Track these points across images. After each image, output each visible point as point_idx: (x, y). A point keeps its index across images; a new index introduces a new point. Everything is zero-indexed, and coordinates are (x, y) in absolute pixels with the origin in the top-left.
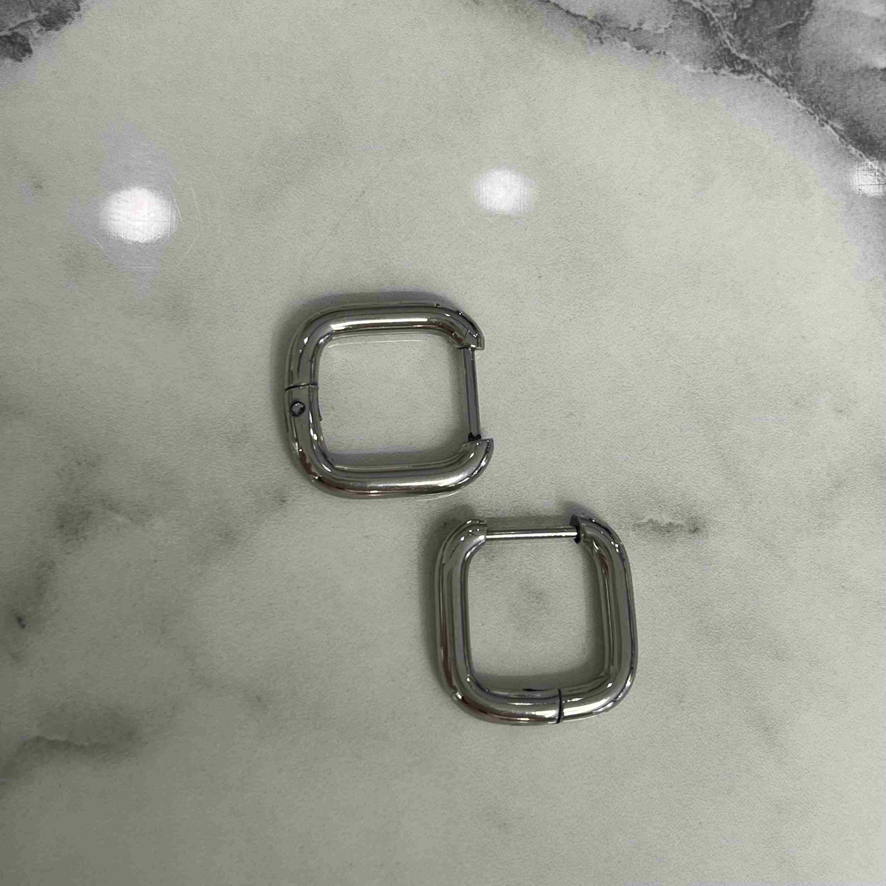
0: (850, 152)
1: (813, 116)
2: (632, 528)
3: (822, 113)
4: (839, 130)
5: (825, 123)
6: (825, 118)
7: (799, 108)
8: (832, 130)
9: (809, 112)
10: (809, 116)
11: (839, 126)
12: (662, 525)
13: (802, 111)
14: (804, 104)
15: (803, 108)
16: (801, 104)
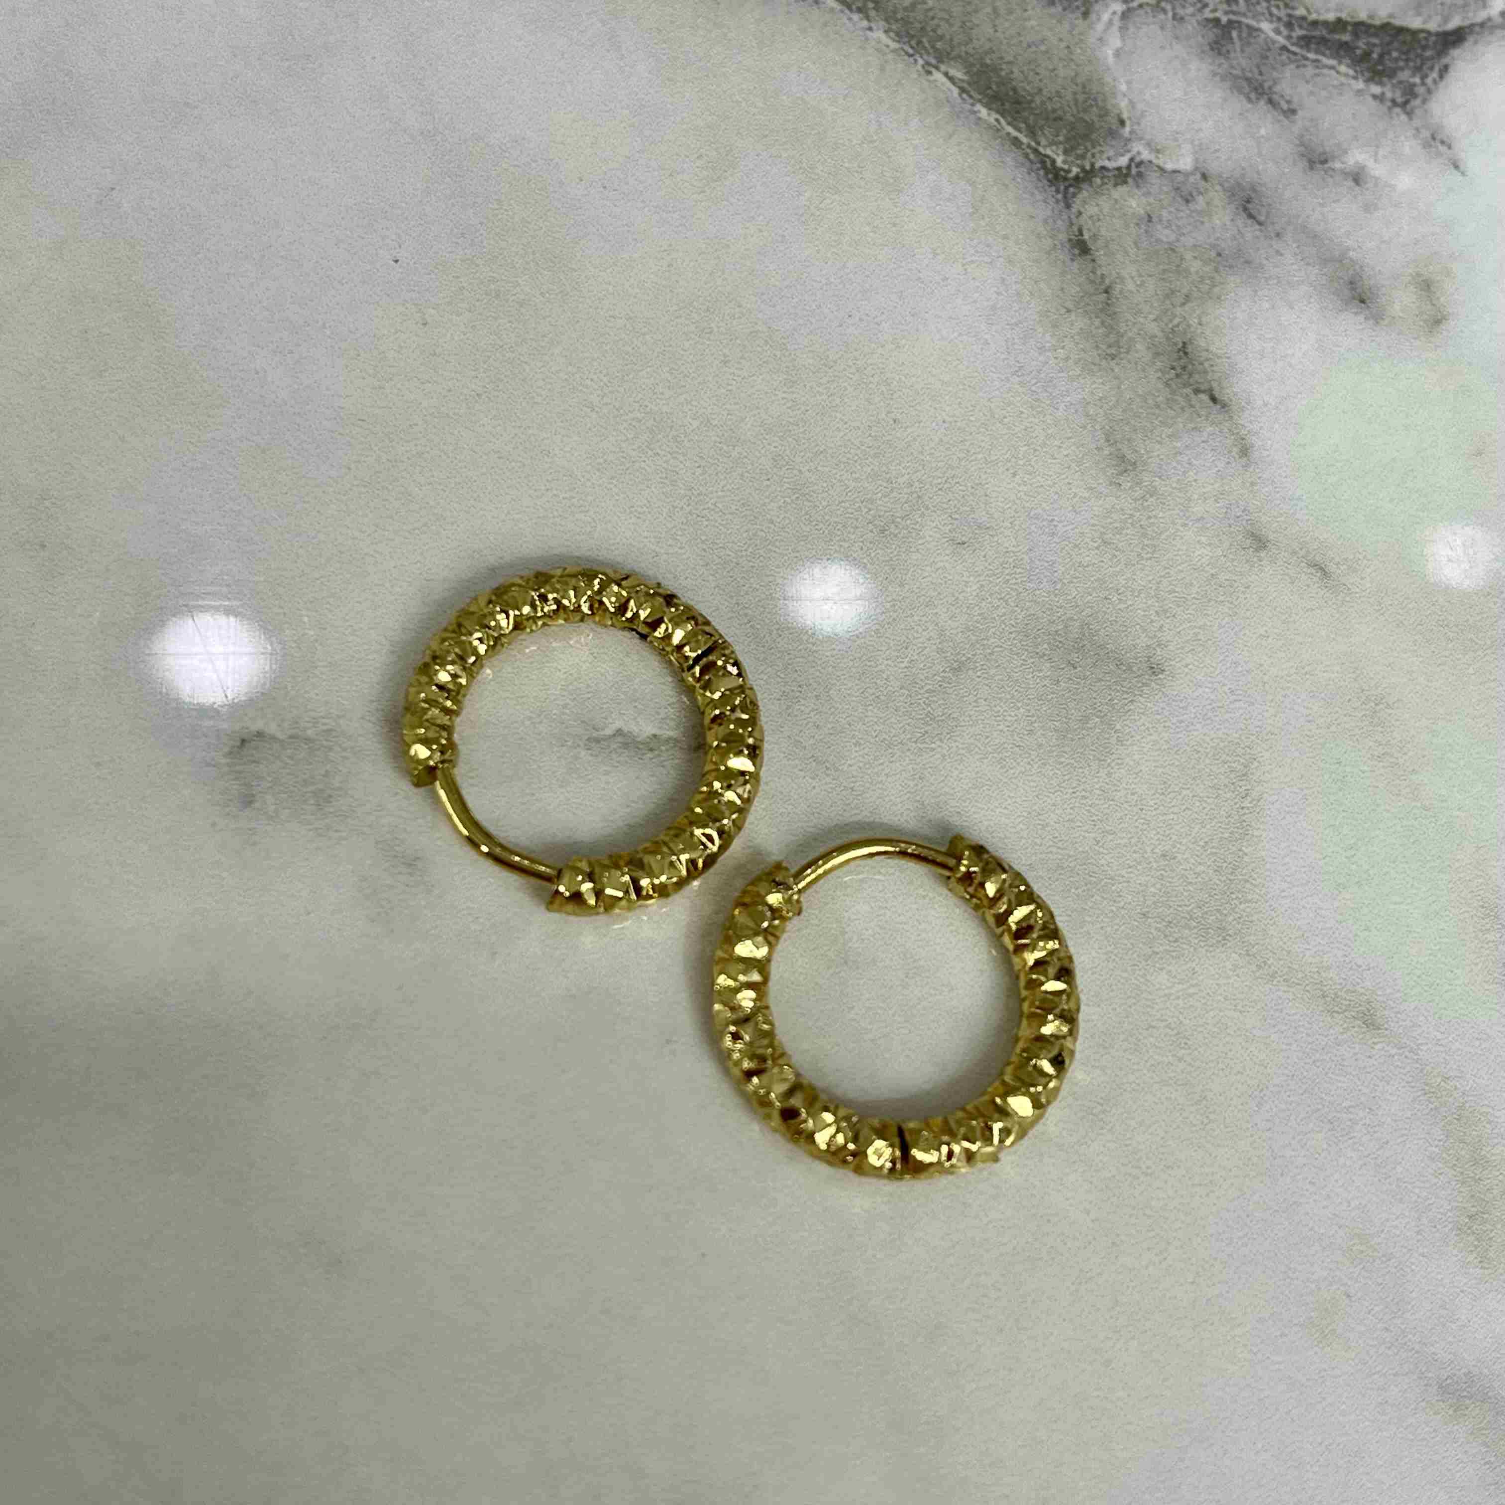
0: (978, 115)
1: (911, 59)
2: (586, 745)
3: (928, 53)
4: (960, 80)
5: (933, 70)
6: (933, 61)
7: (888, 46)
8: (944, 79)
9: (907, 53)
10: (906, 57)
11: (958, 74)
12: (639, 739)
13: (894, 51)
14: (897, 38)
15: (894, 45)
16: (891, 38)
